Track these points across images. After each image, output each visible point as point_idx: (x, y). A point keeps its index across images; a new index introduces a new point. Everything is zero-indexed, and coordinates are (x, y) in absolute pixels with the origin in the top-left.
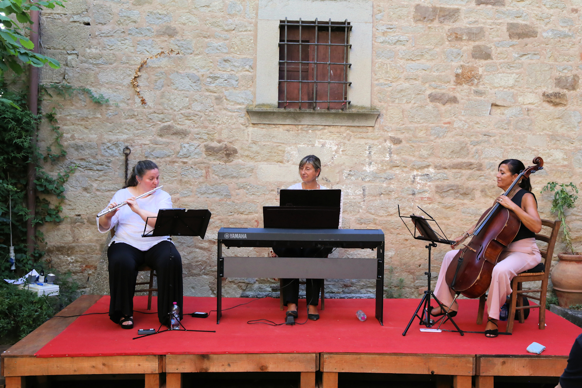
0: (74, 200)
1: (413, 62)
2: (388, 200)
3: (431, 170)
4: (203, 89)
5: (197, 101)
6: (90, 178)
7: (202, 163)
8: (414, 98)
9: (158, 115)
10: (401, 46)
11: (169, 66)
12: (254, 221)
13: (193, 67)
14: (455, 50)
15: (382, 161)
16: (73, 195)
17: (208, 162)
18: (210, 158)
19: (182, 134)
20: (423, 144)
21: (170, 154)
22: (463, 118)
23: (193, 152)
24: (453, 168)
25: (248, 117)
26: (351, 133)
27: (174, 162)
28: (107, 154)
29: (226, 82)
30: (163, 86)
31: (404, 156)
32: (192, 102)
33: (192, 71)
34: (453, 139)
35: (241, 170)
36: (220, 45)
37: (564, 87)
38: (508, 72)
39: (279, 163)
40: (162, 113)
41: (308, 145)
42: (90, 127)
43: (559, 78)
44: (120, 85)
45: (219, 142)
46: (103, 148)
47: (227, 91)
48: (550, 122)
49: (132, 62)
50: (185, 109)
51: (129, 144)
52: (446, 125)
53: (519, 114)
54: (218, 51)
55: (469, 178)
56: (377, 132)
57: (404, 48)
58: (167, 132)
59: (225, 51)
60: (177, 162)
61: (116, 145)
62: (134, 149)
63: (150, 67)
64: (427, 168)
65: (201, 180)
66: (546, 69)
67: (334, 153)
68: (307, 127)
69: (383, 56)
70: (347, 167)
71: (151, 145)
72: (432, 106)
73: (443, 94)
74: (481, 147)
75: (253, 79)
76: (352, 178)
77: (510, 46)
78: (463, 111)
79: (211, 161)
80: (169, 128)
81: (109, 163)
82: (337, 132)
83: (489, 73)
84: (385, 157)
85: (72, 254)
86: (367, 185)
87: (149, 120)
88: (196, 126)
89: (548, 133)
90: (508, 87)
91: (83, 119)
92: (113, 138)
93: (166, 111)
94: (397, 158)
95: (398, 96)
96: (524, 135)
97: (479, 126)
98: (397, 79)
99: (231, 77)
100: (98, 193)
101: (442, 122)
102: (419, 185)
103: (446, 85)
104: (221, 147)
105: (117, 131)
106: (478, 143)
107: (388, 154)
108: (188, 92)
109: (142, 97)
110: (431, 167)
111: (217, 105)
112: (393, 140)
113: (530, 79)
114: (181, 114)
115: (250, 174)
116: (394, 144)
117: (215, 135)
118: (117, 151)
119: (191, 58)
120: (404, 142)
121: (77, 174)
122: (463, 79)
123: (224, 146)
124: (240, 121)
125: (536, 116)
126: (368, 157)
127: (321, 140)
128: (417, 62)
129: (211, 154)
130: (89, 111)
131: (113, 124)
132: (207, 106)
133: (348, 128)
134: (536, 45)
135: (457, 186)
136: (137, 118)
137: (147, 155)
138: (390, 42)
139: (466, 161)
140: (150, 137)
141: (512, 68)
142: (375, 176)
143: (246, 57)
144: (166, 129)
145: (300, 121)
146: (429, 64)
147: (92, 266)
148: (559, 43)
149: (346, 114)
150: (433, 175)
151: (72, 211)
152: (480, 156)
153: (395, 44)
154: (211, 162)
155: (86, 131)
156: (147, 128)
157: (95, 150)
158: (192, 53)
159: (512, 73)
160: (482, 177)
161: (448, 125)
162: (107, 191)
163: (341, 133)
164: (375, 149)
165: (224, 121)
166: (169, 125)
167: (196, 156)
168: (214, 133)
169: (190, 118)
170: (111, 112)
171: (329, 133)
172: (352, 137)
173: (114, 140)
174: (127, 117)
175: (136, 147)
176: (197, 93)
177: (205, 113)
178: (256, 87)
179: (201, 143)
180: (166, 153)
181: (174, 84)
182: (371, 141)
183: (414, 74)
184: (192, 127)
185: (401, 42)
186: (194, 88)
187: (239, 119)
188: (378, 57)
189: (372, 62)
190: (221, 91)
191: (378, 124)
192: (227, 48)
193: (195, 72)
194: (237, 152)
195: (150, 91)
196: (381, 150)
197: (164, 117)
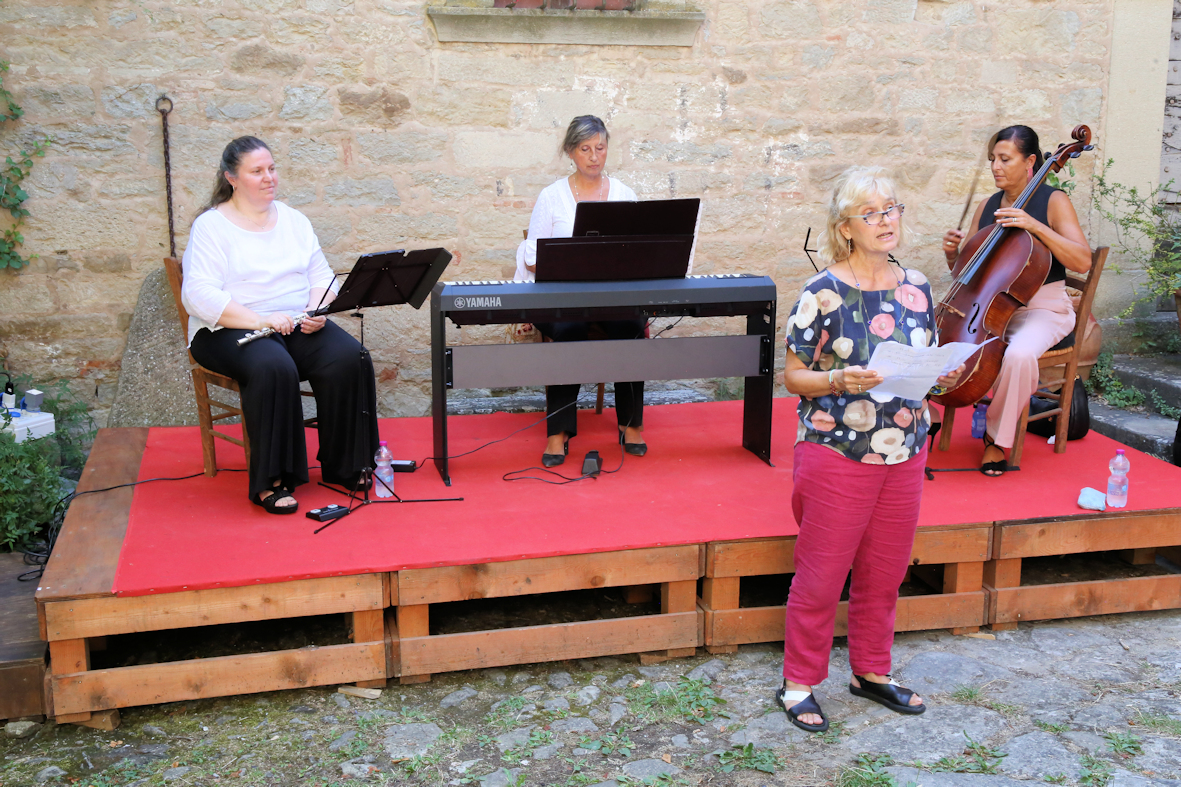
0: (50, 219)
2: (718, 200)
3: (803, 136)
6: (84, 167)
7: (334, 131)
9: (229, 21)
15: (707, 120)
16: (45, 207)
17: (346, 127)
18: (352, 118)
19: (288, 65)
20: (788, 83)
21: (262, 110)
22: (865, 28)
23: (313, 106)
24: (843, 131)
25: (430, 25)
26: (646, 61)
27: (272, 129)
28: (118, 113)
31: (750, 109)
34: (845, 72)
35: (419, 145)
39: (499, 128)
40: (239, 18)
41: (559, 87)
42: (72, 50)
45: (370, 82)
46: (106, 98)
48: (1025, 33)
50: (289, 9)
51: (167, 89)
52: (832, 43)
53: (969, 18)
55: (873, 150)
56: (698, 59)
58: (252, 62)
60: (279, 130)
61: (136, 90)
62: (179, 99)
64: (795, 132)
65: (334, 166)
67: (611, 104)
68: (556, 49)
70: (638, 133)
71: (219, 91)
72: (807, 2)
74: (896, 87)
76: (649, 156)
78: (864, 13)
79: (353, 125)
80: (256, 51)
81: (123, 132)
82: (618, 59)
84: (713, 111)
85: (55, 338)
86: (677, 170)
87: (210, 34)
88: (317, 47)
89: (1019, 55)
91: (53, 31)
92: (131, 75)
93: (247, 13)
94: (737, 113)
96: (976, 61)
97: (894, 44)
100: (104, 202)
101: (825, 36)
102: (778, 168)
104: (373, 95)
105: (138, 59)
106: (891, 79)
107: (718, 105)
110: (801, 130)
112: (730, 74)
114: (283, 19)
115: (440, 153)
116: (732, 83)
117: (360, 67)
118: (139, 105)
120: (750, 78)
121: (52, 158)
123: (381, 92)
124: (413, 36)
125: (999, 22)
126: (680, 112)
127: (585, 77)
129: (352, 111)
130: (66, 12)
131: (125, 42)
132: (341, 3)
133: (641, 49)
136: (183, 28)
137: (211, 114)
139: (868, 117)
140: (216, 73)
142: (693, 151)
144: (251, 54)
145: (541, 37)
147: (103, 363)
149: (636, 19)
150: (805, 147)
151: (46, 243)
152: (894, 105)
154: (353, 129)
155: (64, 58)
156: (207, 53)
157: (90, 103)
160: (897, 148)
161: (836, 42)
162: (124, 197)
163: (626, 61)
164: (694, 95)
165: (378, 35)
166: (257, 46)
167: (321, 115)
168: (357, 63)
169: (304, 29)
170: (120, 15)
171: (601, 62)
172: (648, 69)
173: (132, 81)
174: (159, 26)
175: (185, 96)
177: (336, 18)
179: (330, 85)
180: (252, 108)
182: (686, 77)
184: (307, 50)
187: (410, 32)
191: (700, 40)
194: (409, 104)
196: (706, 97)
197: (244, 27)
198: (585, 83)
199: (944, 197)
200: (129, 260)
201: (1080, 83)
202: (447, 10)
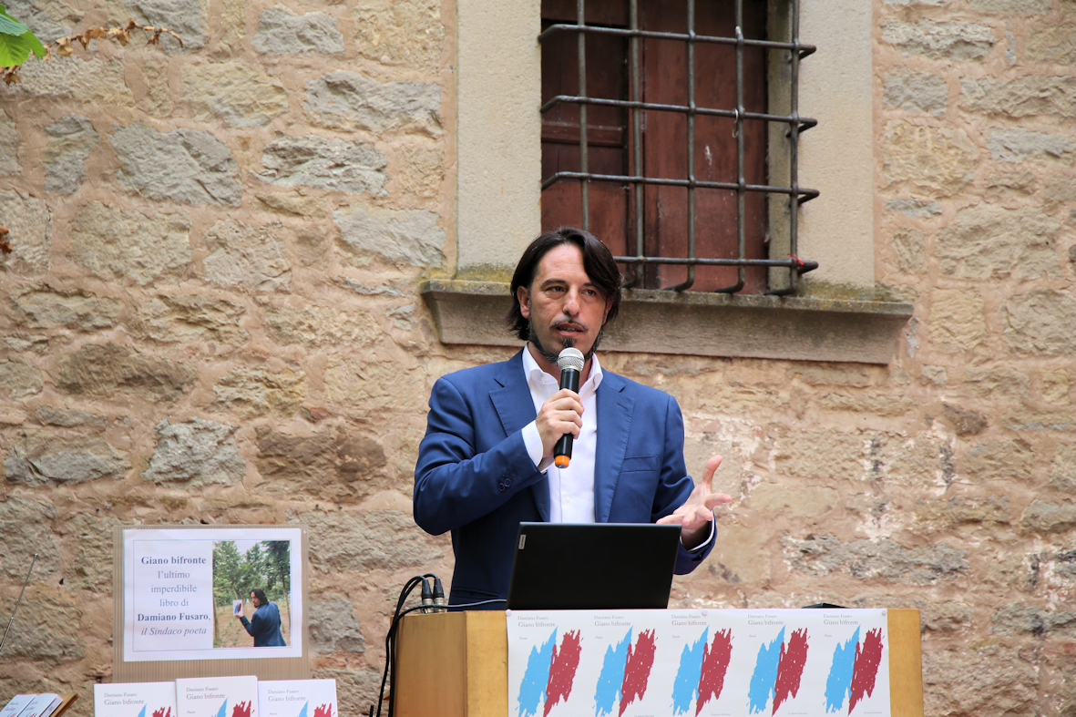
1: (1013, 126)
2: (946, 654)
4: (248, 197)
5: (223, 245)
7: (244, 506)
8: (1022, 259)
9: (59, 300)
10: (969, 64)
11: (107, 96)
13: (205, 107)
15: (920, 502)
17: (269, 499)
18: (280, 484)
19: (163, 381)
20: (1063, 437)
21: (112, 465)
23: (208, 458)
25: (425, 316)
26: (807, 389)
29: (339, 171)
30: (81, 180)
31: (996, 483)
32: (205, 248)
33: (200, 125)
35: (401, 535)
36: (314, 21)
40: (81, 293)
47: (342, 211)
50: (172, 279)
54: (306, 47)
56: (899, 389)
57: (979, 70)
58: (99, 374)
59: (334, 47)
60: (143, 503)
63: (27, 94)
68: (648, 362)
69: (909, 98)
70: (797, 522)
71: (31, 429)
75: (444, 166)
76: (818, 565)
80: (107, 355)
82: (758, 385)
84: (931, 485)
86: (869, 594)
87: (22, 321)
88: (220, 349)
93: (95, 285)
94: (973, 489)
95: (965, 252)
98: (958, 185)
99: (359, 152)
102: (1054, 597)
104: (321, 439)
107: (939, 474)
108: (185, 208)
111: (306, 265)
112: (956, 416)
114: (161, 297)
115: (438, 551)
116: (961, 434)
117: (297, 388)
119: (197, 69)
120: (993, 427)
123: (334, 434)
124: (395, 334)
126: (871, 483)
127: (701, 416)
128: (1027, 124)
132: (267, 270)
133: (798, 368)
137: (15, 471)
138: (933, 45)
142: (898, 559)
143: (416, 78)
144: (99, 361)
145: (625, 339)
146: (1068, 135)
149: (794, 311)
153: (947, 53)
154: (281, 503)
156: (15, 356)
158: (199, 48)
163: (773, 388)
164: (895, 454)
165: (334, 330)
166: (109, 344)
167: (223, 477)
168: (293, 379)
169: (198, 316)
171: (730, 389)
172: (811, 404)
176: (223, 214)
177: (258, 298)
178: (457, 198)
179: (242, 420)
180: (94, 461)
181: (127, 173)
182: (880, 420)
183: (1019, 168)
184: (202, 354)
185: (969, 48)
186: (214, 193)
187: (391, 325)
188: (893, 99)
189: (875, 117)
190: (319, 210)
191: (901, 354)
192: (341, 38)
193: (213, 126)
194: (385, 459)
195: (25, 195)
196: (916, 457)
197: (87, 310)
198: (702, 426)
202: (462, 286)
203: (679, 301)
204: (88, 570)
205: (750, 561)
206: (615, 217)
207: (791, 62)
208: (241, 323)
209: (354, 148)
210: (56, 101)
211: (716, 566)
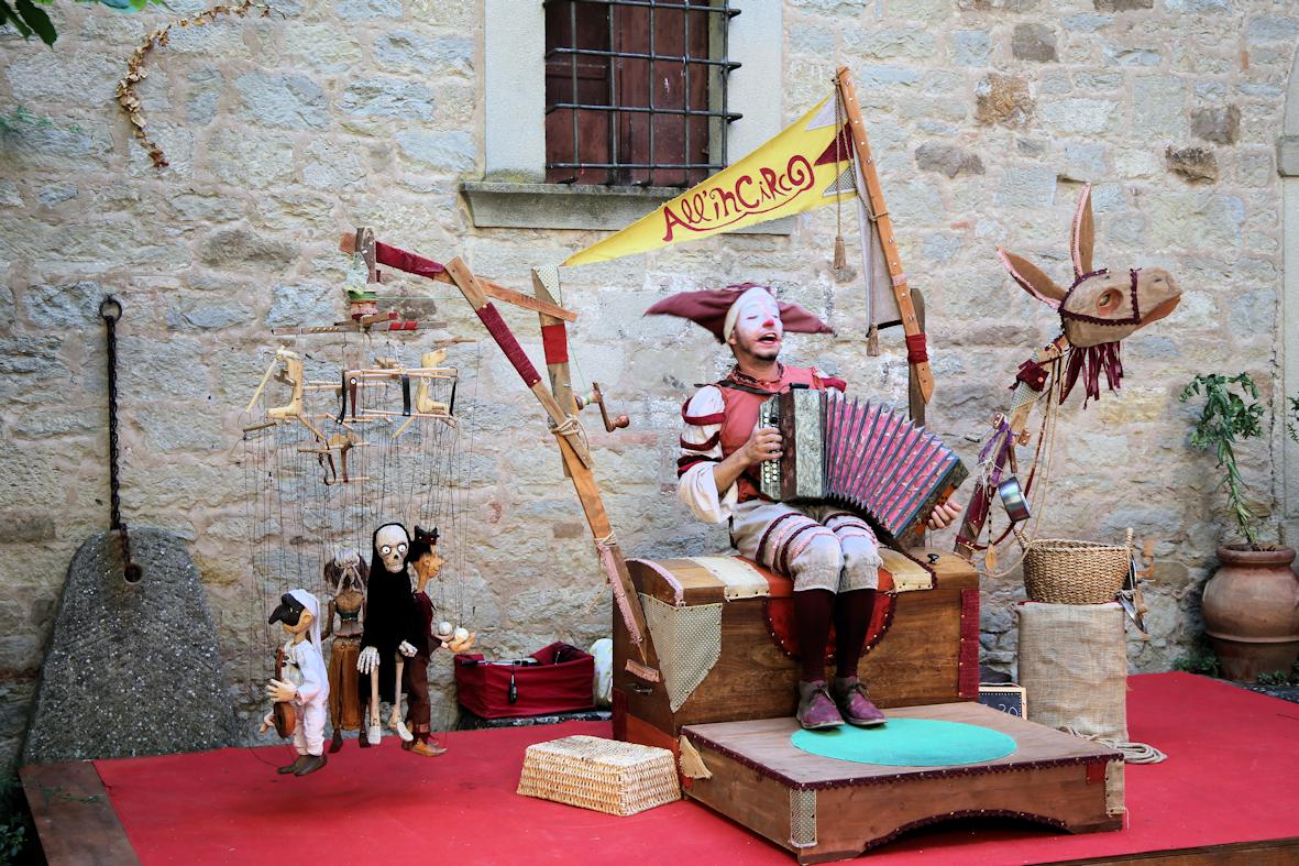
1: (879, 63)
4: (335, 123)
5: (317, 159)
7: (337, 344)
8: (883, 158)
9: (201, 199)
10: (849, 19)
11: (232, 52)
12: (486, 505)
13: (302, 58)
14: (974, 34)
19: (276, 257)
21: (242, 317)
22: (996, 213)
23: (310, 310)
24: (975, 343)
25: (463, 206)
26: (733, 253)
27: (255, 342)
28: (45, 321)
29: (400, 104)
30: (214, 113)
32: (304, 161)
33: (300, 70)
34: (974, 269)
35: (447, 362)
37: (1208, 137)
38: (1093, 94)
40: (216, 195)
41: (626, 286)
43: (1198, 112)
44: (80, 106)
46: (30, 301)
47: (403, 132)
48: (1182, 222)
49: (118, 36)
50: (282, 183)
51: (115, 289)
52: (957, 231)
53: (1118, 203)
54: (375, 13)
56: (797, 252)
57: (856, 23)
58: (230, 252)
59: (395, 13)
60: (264, 343)
61: (75, 292)
62: (130, 303)
63: (174, 52)
66: (1173, 89)
69: (807, 44)
71: (184, 292)
72: (926, 180)
73: (950, 150)
75: (475, 98)
77: (1098, 29)
78: (995, 195)
80: (237, 238)
81: (52, 347)
82: (699, 251)
83: (1051, 97)
87: (175, 216)
88: (316, 233)
89: (1178, 249)
90: (1094, 133)
92: (65, 270)
93: (226, 189)
94: (846, 319)
96: (1128, 256)
97: (1031, 234)
99: (413, 89)
100: (21, 443)
101: (949, 223)
102: (898, 391)
103: (957, 126)
104: (389, 294)
105: (77, 249)
107: (823, 310)
108: (290, 133)
109: (153, 145)
111: (377, 171)
113: (1140, 115)
114: (274, 197)
115: (474, 372)
116: (839, 282)
118: (75, 310)
119: (296, 31)
120: (860, 276)
122: (995, 112)
123: (399, 292)
124: (441, 220)
125: (1152, 209)
127: (659, 273)
128: (888, 62)
131: (60, 226)
132: (349, 176)
133: (727, 239)
134: (1151, 27)
135: (985, 389)
136: (140, 207)
137: (174, 322)
138: (824, 6)
139: (1004, 324)
140: (180, 268)
141: (1101, 85)
143: (455, 35)
144: (230, 243)
145: (605, 221)
146: (916, 69)
147: (7, 672)
148: (1199, 25)
152: (1033, 310)
153: (834, 12)
154: (363, 341)
156: (171, 240)
157: (8, 308)
158: (297, 15)
159: (1102, 98)
161: (962, 231)
162: (49, 437)
163: (709, 253)
165: (397, 218)
166: (237, 231)
169: (300, 210)
170: (56, 190)
171: (680, 254)
172: (736, 264)
173: (67, 278)
174: (107, 205)
175: (138, 298)
176: (317, 136)
177: (343, 196)
178: (485, 122)
179: (333, 283)
180: (229, 314)
181: (247, 108)
182: (783, 273)
183: (882, 94)
184: (304, 237)
185: (849, 8)
186: (309, 121)
187: (438, 214)
188: (797, 45)
189: (783, 59)
190: (386, 132)
191: (799, 227)
192: (400, 5)
193: (308, 72)
194: (435, 309)
195: (175, 125)
196: (808, 299)
197: (221, 207)
198: (659, 281)
199: (1098, 427)
200: (53, 525)
201: (1249, 283)
202: (489, 187)
203: (644, 194)
204: (227, 390)
205: (692, 374)
206: (600, 130)
207: (724, 19)
208: (331, 214)
209: (411, 86)
210: (194, 56)
211: (668, 378)
